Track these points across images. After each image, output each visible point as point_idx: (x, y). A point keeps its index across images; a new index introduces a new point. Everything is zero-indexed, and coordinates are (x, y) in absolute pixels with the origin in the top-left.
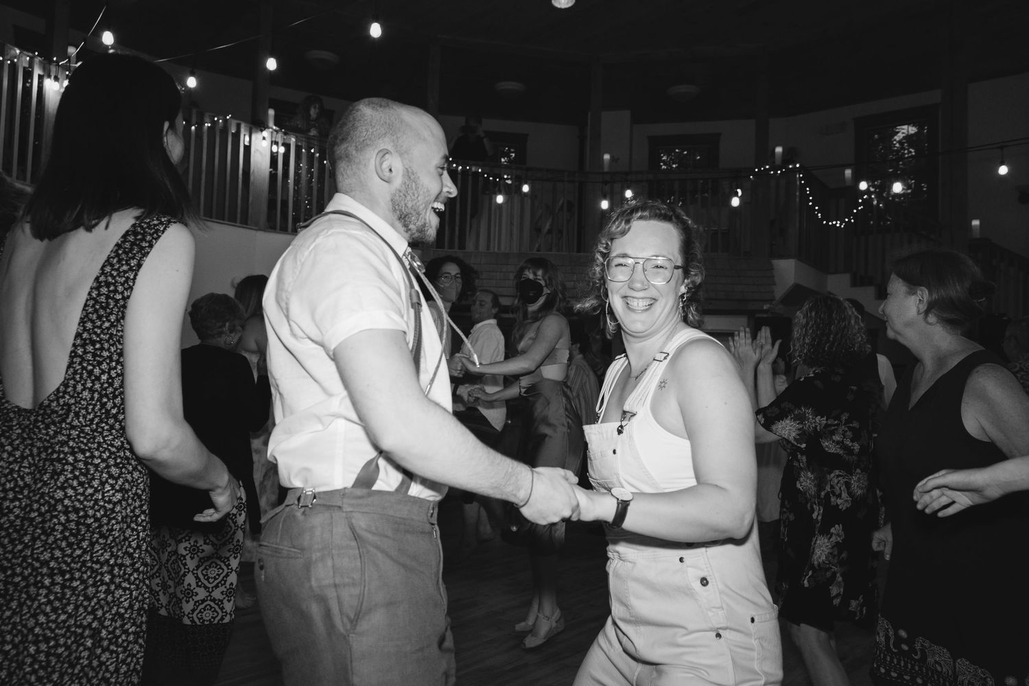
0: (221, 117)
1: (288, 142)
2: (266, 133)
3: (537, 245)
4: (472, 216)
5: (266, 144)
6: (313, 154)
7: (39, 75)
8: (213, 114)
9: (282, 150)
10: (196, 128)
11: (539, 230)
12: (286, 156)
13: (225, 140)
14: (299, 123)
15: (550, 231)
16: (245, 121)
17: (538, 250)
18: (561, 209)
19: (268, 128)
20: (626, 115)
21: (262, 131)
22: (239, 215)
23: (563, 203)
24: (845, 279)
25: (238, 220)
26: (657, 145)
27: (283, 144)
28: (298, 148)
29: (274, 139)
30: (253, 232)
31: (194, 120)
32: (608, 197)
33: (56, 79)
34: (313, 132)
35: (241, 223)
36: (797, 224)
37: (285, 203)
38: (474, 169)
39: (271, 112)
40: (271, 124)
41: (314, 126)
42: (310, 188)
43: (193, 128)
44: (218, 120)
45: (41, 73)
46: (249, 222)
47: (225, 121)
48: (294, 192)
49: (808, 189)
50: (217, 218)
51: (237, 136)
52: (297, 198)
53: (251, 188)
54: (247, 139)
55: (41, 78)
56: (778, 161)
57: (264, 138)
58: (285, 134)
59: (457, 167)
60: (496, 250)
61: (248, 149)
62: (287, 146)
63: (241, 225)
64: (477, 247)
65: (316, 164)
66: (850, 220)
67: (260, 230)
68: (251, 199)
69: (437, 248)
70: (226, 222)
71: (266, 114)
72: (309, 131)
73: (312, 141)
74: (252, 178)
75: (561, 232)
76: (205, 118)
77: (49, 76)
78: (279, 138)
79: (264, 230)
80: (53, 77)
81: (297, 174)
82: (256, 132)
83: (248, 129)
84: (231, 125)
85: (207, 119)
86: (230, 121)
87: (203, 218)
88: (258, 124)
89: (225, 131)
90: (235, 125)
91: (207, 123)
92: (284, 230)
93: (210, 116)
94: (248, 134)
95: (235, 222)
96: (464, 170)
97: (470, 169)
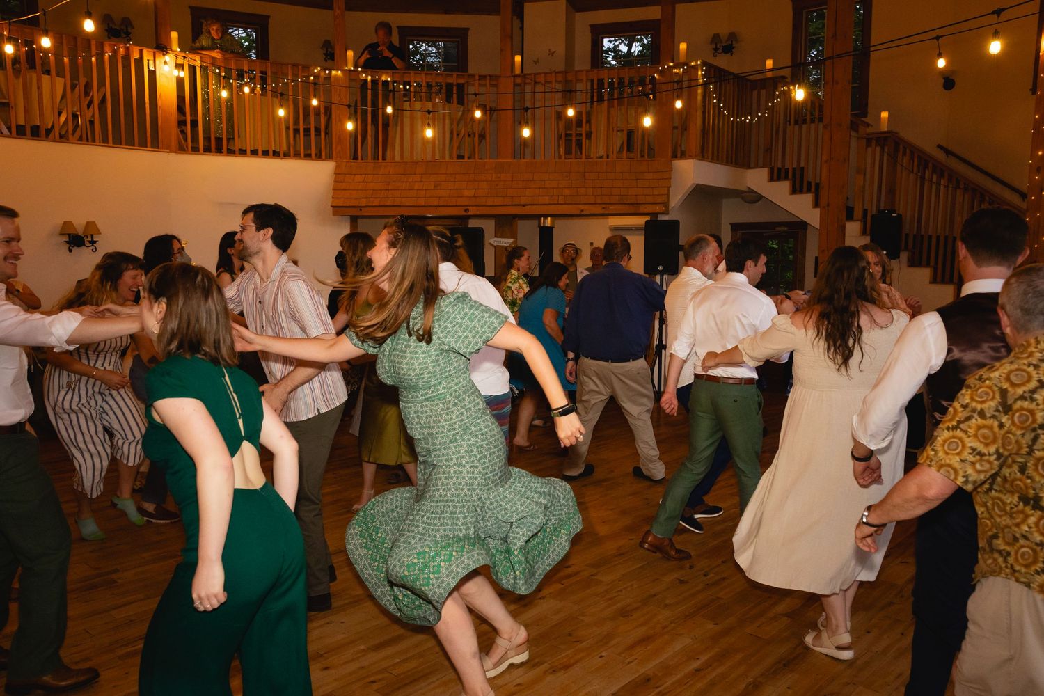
0: (121, 46)
1: (193, 63)
2: (169, 57)
5: (171, 68)
8: (113, 45)
10: (97, 59)
13: (128, 66)
16: (148, 47)
19: (172, 50)
21: (165, 54)
22: (149, 139)
24: (763, 173)
25: (149, 144)
26: (600, 33)
27: (189, 67)
29: (178, 63)
30: (165, 155)
31: (94, 51)
35: (152, 147)
37: (194, 123)
38: (384, 78)
39: (175, 35)
40: (175, 46)
43: (94, 59)
44: (119, 48)
46: (160, 145)
47: (127, 49)
49: (711, 86)
50: (126, 145)
51: (139, 62)
53: (159, 111)
54: (151, 63)
56: (682, 58)
57: (166, 63)
61: (152, 74)
63: (150, 149)
66: (764, 114)
67: (171, 151)
68: (159, 122)
69: (350, 159)
70: (136, 147)
71: (169, 38)
74: (159, 102)
76: (105, 48)
78: (184, 60)
79: (175, 152)
82: (160, 56)
83: (151, 53)
84: (133, 52)
85: (107, 48)
86: (131, 48)
87: (112, 145)
88: (162, 47)
89: (127, 58)
90: (138, 51)
91: (107, 52)
92: (195, 150)
93: (110, 45)
94: (153, 58)
95: (146, 147)
96: (374, 79)
97: (380, 78)
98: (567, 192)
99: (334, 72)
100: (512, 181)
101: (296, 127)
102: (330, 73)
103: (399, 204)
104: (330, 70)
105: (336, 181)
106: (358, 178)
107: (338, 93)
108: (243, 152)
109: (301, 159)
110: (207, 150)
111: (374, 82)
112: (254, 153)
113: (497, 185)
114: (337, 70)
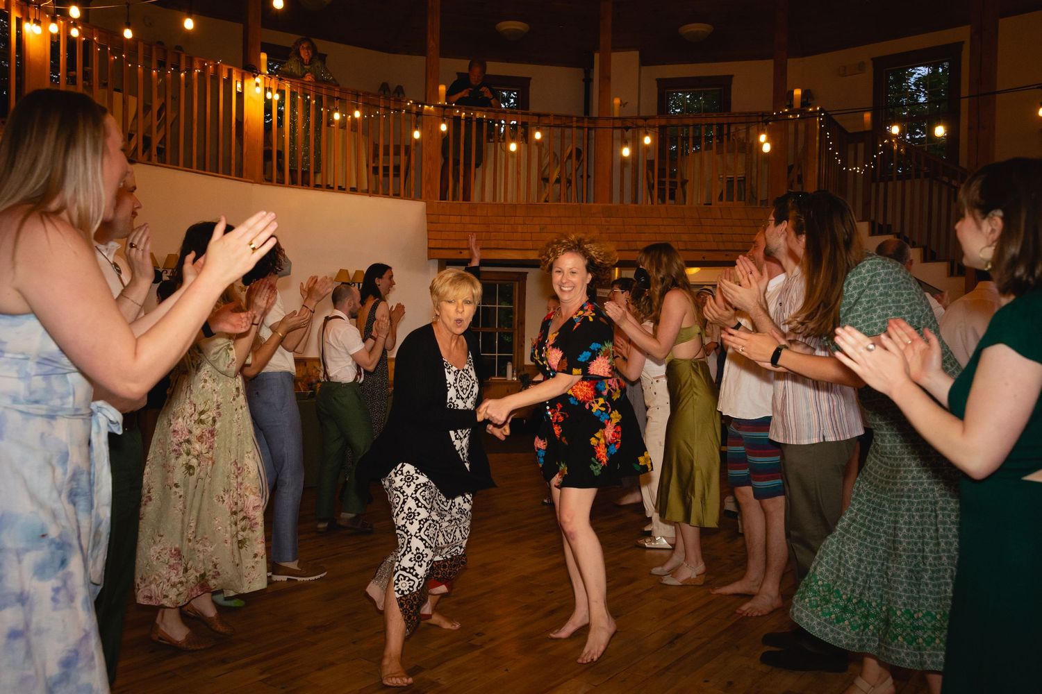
0: (211, 63)
1: (282, 88)
2: (258, 80)
3: (544, 196)
4: (477, 166)
5: (259, 90)
6: (309, 101)
7: (17, 18)
8: (203, 60)
9: (277, 97)
10: (186, 75)
11: (546, 180)
12: (281, 103)
13: (216, 85)
14: (292, 66)
15: (558, 181)
16: (236, 66)
17: (546, 201)
18: (570, 156)
19: (261, 73)
20: (635, 55)
21: (254, 77)
22: (233, 167)
23: (571, 152)
25: (233, 173)
26: (666, 88)
27: (278, 91)
28: (293, 94)
29: (267, 86)
30: (249, 185)
31: (183, 66)
32: (630, 143)
33: (37, 22)
34: (308, 78)
35: (236, 176)
36: (817, 171)
37: (280, 154)
38: (478, 115)
39: (264, 56)
40: (264, 69)
41: (309, 71)
42: (307, 138)
43: (182, 74)
44: (209, 65)
45: (19, 16)
46: (244, 175)
47: (216, 67)
48: (290, 142)
49: (828, 133)
50: (210, 171)
51: (228, 82)
52: (294, 148)
53: (245, 138)
54: (239, 85)
55: (19, 22)
56: (797, 104)
57: (257, 85)
58: (280, 79)
59: (460, 113)
60: (503, 201)
61: (240, 95)
62: (281, 92)
63: (234, 178)
64: (483, 199)
65: (312, 113)
66: (870, 166)
67: (256, 183)
68: (245, 150)
69: (440, 200)
70: (220, 175)
71: (259, 58)
72: (304, 76)
73: (307, 87)
74: (246, 127)
75: (569, 182)
76: (195, 64)
77: (28, 20)
78: (273, 83)
79: (261, 184)
80: (32, 20)
81: (293, 122)
82: (249, 78)
83: (240, 74)
84: (222, 70)
85: (197, 65)
86: (220, 67)
87: (196, 171)
88: (250, 69)
89: (216, 77)
90: (226, 70)
91: (196, 69)
92: (281, 182)
93: (199, 61)
94: (240, 80)
95: (230, 175)
96: (468, 116)
97: (474, 115)
98: (685, 237)
99: (426, 107)
100: (624, 225)
101: (385, 165)
102: (422, 108)
103: (504, 247)
104: (423, 105)
105: (430, 222)
106: (453, 219)
107: (430, 129)
108: (329, 188)
109: (390, 197)
110: (294, 183)
111: (469, 120)
112: (341, 189)
113: (608, 229)
114: (430, 105)
